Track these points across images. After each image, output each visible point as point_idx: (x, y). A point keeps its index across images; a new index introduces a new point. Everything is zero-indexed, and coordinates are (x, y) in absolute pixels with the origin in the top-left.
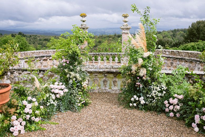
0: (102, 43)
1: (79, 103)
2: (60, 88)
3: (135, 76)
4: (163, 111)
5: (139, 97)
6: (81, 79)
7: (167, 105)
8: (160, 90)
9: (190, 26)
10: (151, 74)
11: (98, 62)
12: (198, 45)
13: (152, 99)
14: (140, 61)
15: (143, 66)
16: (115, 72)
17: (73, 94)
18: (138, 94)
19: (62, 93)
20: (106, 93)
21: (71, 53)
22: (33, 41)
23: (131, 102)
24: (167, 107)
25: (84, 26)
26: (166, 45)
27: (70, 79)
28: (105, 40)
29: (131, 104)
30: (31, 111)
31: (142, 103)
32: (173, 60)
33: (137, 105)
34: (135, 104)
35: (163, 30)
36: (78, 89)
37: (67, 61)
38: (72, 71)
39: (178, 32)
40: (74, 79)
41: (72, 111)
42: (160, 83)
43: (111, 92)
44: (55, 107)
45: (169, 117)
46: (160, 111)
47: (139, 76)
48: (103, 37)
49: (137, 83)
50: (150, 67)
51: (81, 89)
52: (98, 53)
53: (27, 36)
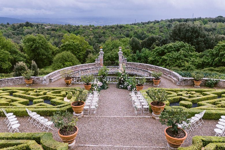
1: (106, 87)
3: (120, 80)
5: (122, 85)
8: (127, 83)
10: (124, 79)
13: (125, 86)
17: (104, 85)
19: (101, 85)
22: (41, 31)
34: (120, 87)
37: (102, 76)
40: (104, 81)
41: (104, 89)
44: (100, 89)
46: (126, 89)
48: (106, 28)
51: (106, 83)
53: (34, 25)
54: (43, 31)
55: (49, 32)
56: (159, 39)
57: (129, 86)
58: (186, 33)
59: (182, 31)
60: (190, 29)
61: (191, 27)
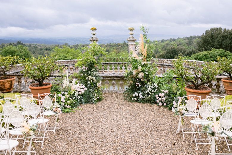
0: (110, 52)
1: (95, 98)
2: (81, 88)
3: (136, 79)
4: (155, 103)
5: (139, 93)
6: (96, 81)
7: (157, 98)
8: (153, 88)
9: (204, 34)
10: (147, 77)
11: (107, 71)
12: (212, 53)
13: (148, 95)
14: (140, 68)
15: (142, 71)
16: (121, 77)
17: (91, 92)
18: (138, 92)
19: (83, 91)
20: (114, 93)
21: (89, 62)
22: (33, 51)
23: (133, 97)
24: (157, 99)
25: (95, 38)
26: (179, 54)
27: (88, 81)
28: (113, 49)
29: (133, 99)
30: (64, 101)
31: (140, 97)
32: (172, 68)
33: (137, 99)
34: (136, 99)
35: (178, 37)
36: (94, 88)
37: (86, 68)
38: (90, 75)
39: (195, 39)
40: (92, 81)
41: (90, 103)
42: (154, 83)
43: (119, 92)
44: (79, 100)
45: (159, 106)
46: (153, 103)
47: (138, 78)
48: (111, 45)
49: (137, 84)
50: (146, 72)
51: (96, 88)
52: (107, 63)
53: (27, 45)
54: (35, 51)
55: (42, 51)
56: (182, 52)
57: (161, 95)
58: (223, 40)
59: (216, 38)
60: (228, 35)
61: (230, 32)
